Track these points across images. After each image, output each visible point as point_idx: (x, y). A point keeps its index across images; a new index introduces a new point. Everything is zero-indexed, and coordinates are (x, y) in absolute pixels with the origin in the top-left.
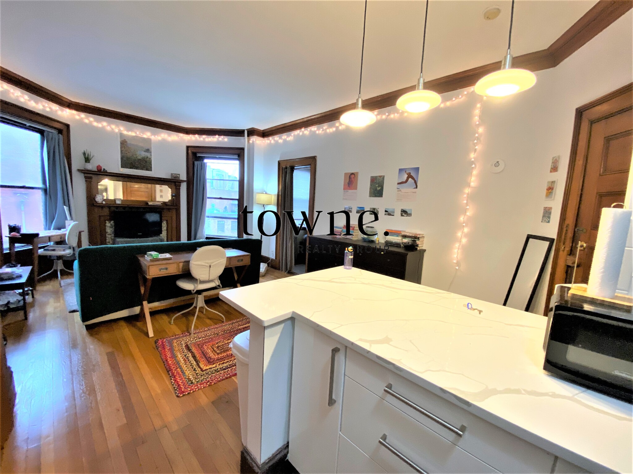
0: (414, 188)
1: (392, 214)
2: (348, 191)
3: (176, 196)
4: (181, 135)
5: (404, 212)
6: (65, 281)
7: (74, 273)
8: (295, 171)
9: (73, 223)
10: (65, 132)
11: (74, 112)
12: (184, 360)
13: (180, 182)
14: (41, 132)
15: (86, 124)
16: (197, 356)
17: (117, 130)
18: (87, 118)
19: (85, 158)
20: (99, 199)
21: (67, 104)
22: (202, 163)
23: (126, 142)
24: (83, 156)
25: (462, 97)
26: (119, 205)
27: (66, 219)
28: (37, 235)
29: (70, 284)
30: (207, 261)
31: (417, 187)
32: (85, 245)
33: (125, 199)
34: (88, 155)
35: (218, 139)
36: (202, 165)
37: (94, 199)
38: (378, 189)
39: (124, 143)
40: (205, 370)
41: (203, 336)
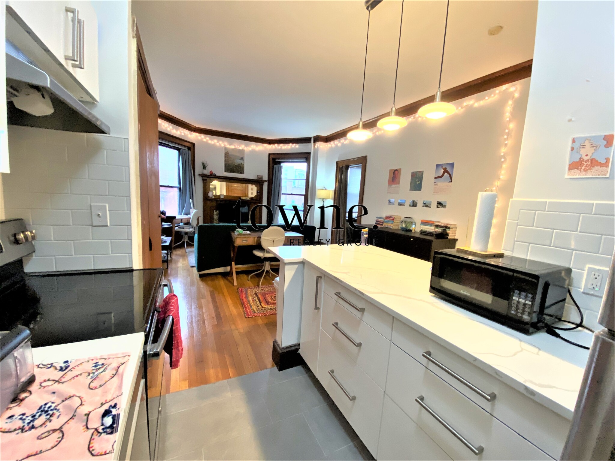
0: (450, 182)
1: (429, 206)
2: (392, 186)
3: (260, 192)
4: (265, 145)
5: (440, 204)
6: (189, 250)
7: (195, 245)
8: (349, 169)
9: (195, 211)
10: (192, 149)
11: (198, 134)
12: (253, 300)
13: (263, 182)
14: (179, 150)
15: (204, 142)
16: (261, 300)
17: (223, 145)
18: (205, 138)
19: (203, 166)
20: (210, 194)
21: (194, 129)
22: (279, 167)
23: (228, 153)
24: (202, 164)
25: (495, 95)
26: (223, 199)
27: (191, 208)
28: (175, 217)
29: (191, 252)
30: (272, 237)
31: (451, 181)
32: (201, 223)
33: (227, 195)
34: (205, 164)
35: (291, 146)
36: (279, 168)
37: (208, 194)
38: (418, 183)
39: (227, 154)
40: (264, 307)
41: (267, 289)
